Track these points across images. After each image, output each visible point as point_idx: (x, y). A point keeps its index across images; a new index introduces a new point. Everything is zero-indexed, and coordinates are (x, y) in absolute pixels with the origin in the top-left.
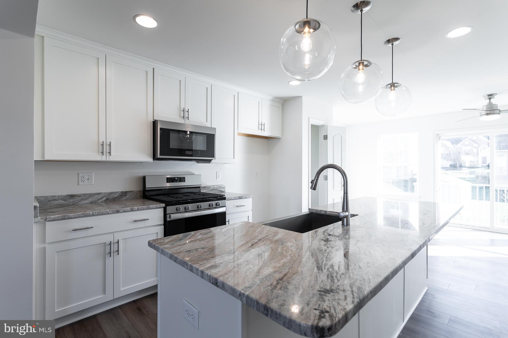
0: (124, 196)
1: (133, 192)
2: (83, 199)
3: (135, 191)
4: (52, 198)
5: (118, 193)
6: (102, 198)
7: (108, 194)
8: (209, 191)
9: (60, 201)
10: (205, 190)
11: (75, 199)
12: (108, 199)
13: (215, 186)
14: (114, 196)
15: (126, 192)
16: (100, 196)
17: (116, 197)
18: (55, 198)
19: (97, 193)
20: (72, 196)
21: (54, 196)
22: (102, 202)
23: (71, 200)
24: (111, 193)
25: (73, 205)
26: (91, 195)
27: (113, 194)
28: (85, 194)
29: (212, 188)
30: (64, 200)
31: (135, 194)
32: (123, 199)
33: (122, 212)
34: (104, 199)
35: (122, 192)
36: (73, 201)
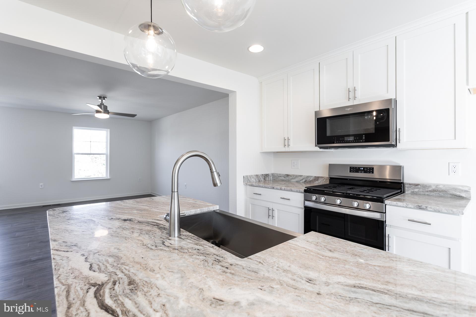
0: (317, 180)
1: (324, 178)
2: (292, 178)
3: (325, 178)
4: (280, 175)
5: (313, 177)
6: (303, 179)
7: (306, 177)
8: (427, 192)
9: (283, 177)
10: (418, 190)
11: (289, 177)
12: (306, 181)
13: (441, 186)
14: (310, 179)
15: (318, 177)
16: (301, 178)
17: (311, 180)
18: (281, 175)
19: (300, 175)
20: (288, 175)
21: (280, 174)
22: (303, 182)
23: (287, 178)
24: (308, 177)
25: (288, 181)
26: (297, 176)
27: (309, 177)
28: (294, 175)
29: (434, 187)
30: (284, 178)
31: (325, 180)
32: (316, 183)
33: (275, 189)
34: (304, 180)
35: (315, 177)
36: (288, 179)
